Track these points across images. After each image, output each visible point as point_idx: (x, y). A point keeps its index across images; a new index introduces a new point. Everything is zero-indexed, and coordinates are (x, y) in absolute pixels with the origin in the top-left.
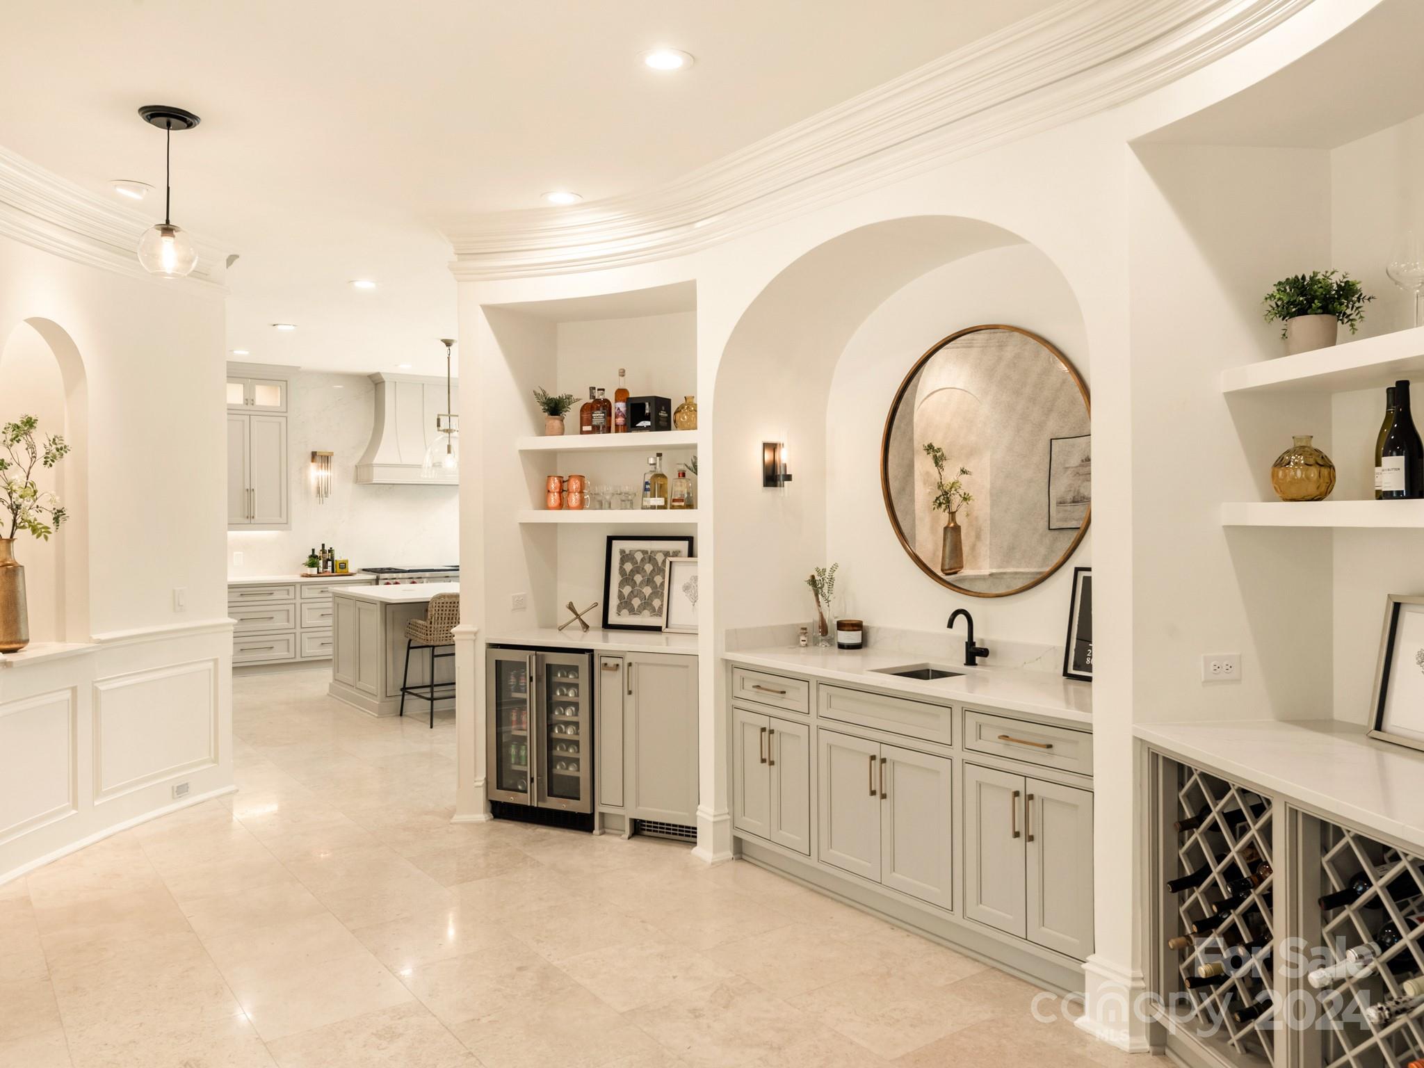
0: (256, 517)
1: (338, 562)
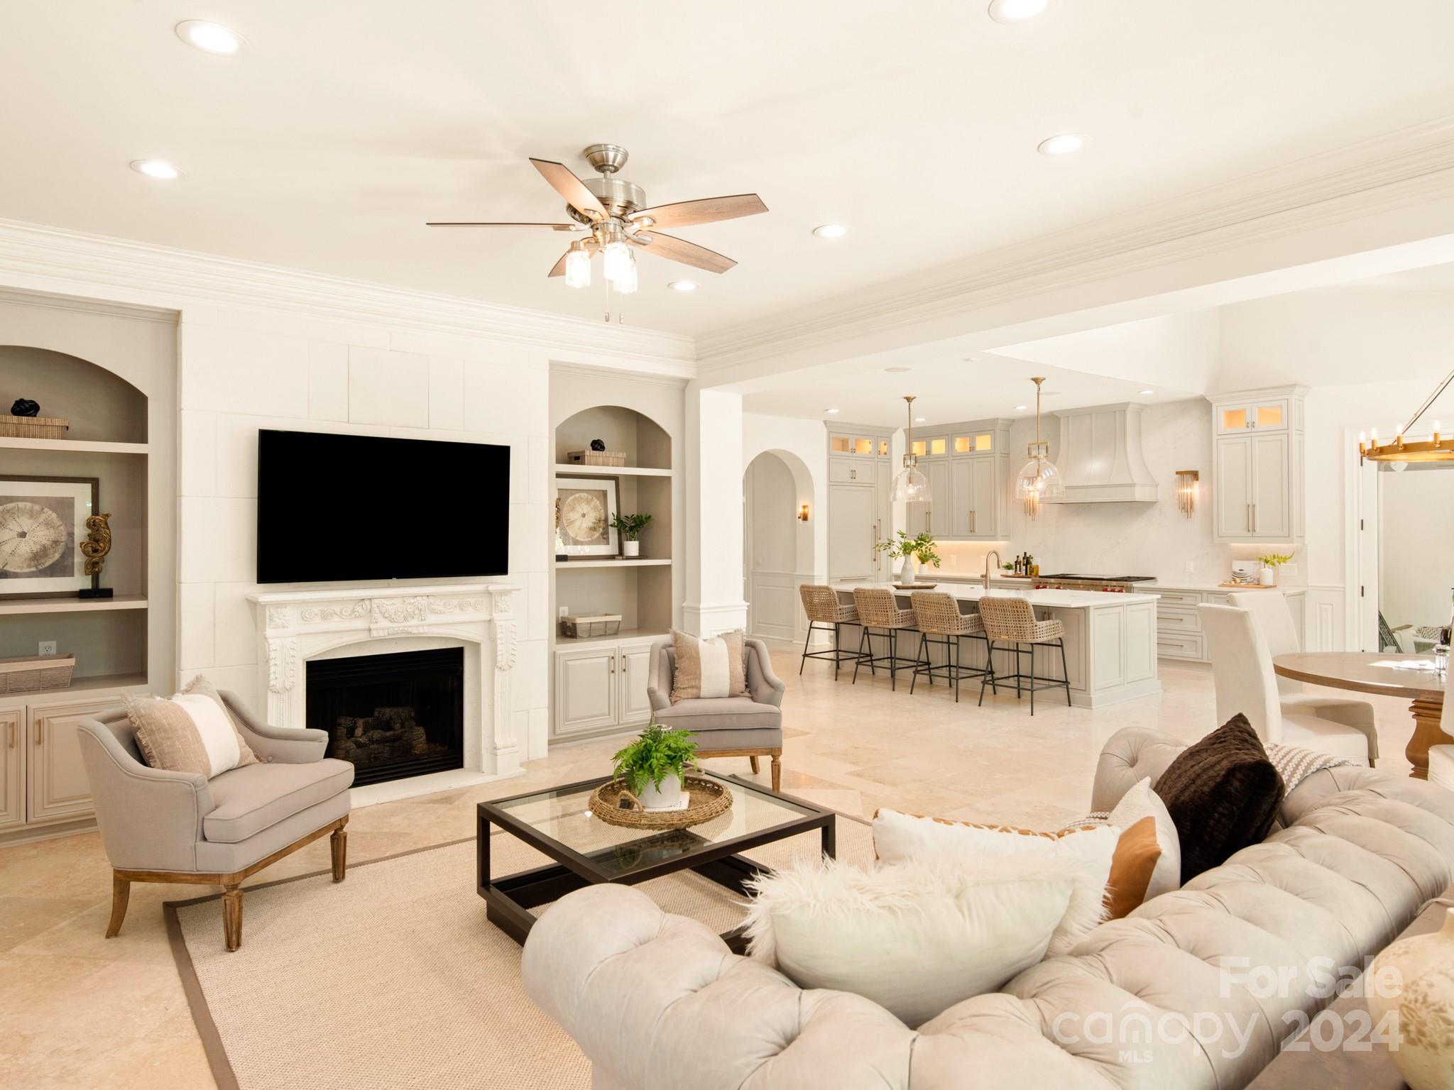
1: (1031, 567)
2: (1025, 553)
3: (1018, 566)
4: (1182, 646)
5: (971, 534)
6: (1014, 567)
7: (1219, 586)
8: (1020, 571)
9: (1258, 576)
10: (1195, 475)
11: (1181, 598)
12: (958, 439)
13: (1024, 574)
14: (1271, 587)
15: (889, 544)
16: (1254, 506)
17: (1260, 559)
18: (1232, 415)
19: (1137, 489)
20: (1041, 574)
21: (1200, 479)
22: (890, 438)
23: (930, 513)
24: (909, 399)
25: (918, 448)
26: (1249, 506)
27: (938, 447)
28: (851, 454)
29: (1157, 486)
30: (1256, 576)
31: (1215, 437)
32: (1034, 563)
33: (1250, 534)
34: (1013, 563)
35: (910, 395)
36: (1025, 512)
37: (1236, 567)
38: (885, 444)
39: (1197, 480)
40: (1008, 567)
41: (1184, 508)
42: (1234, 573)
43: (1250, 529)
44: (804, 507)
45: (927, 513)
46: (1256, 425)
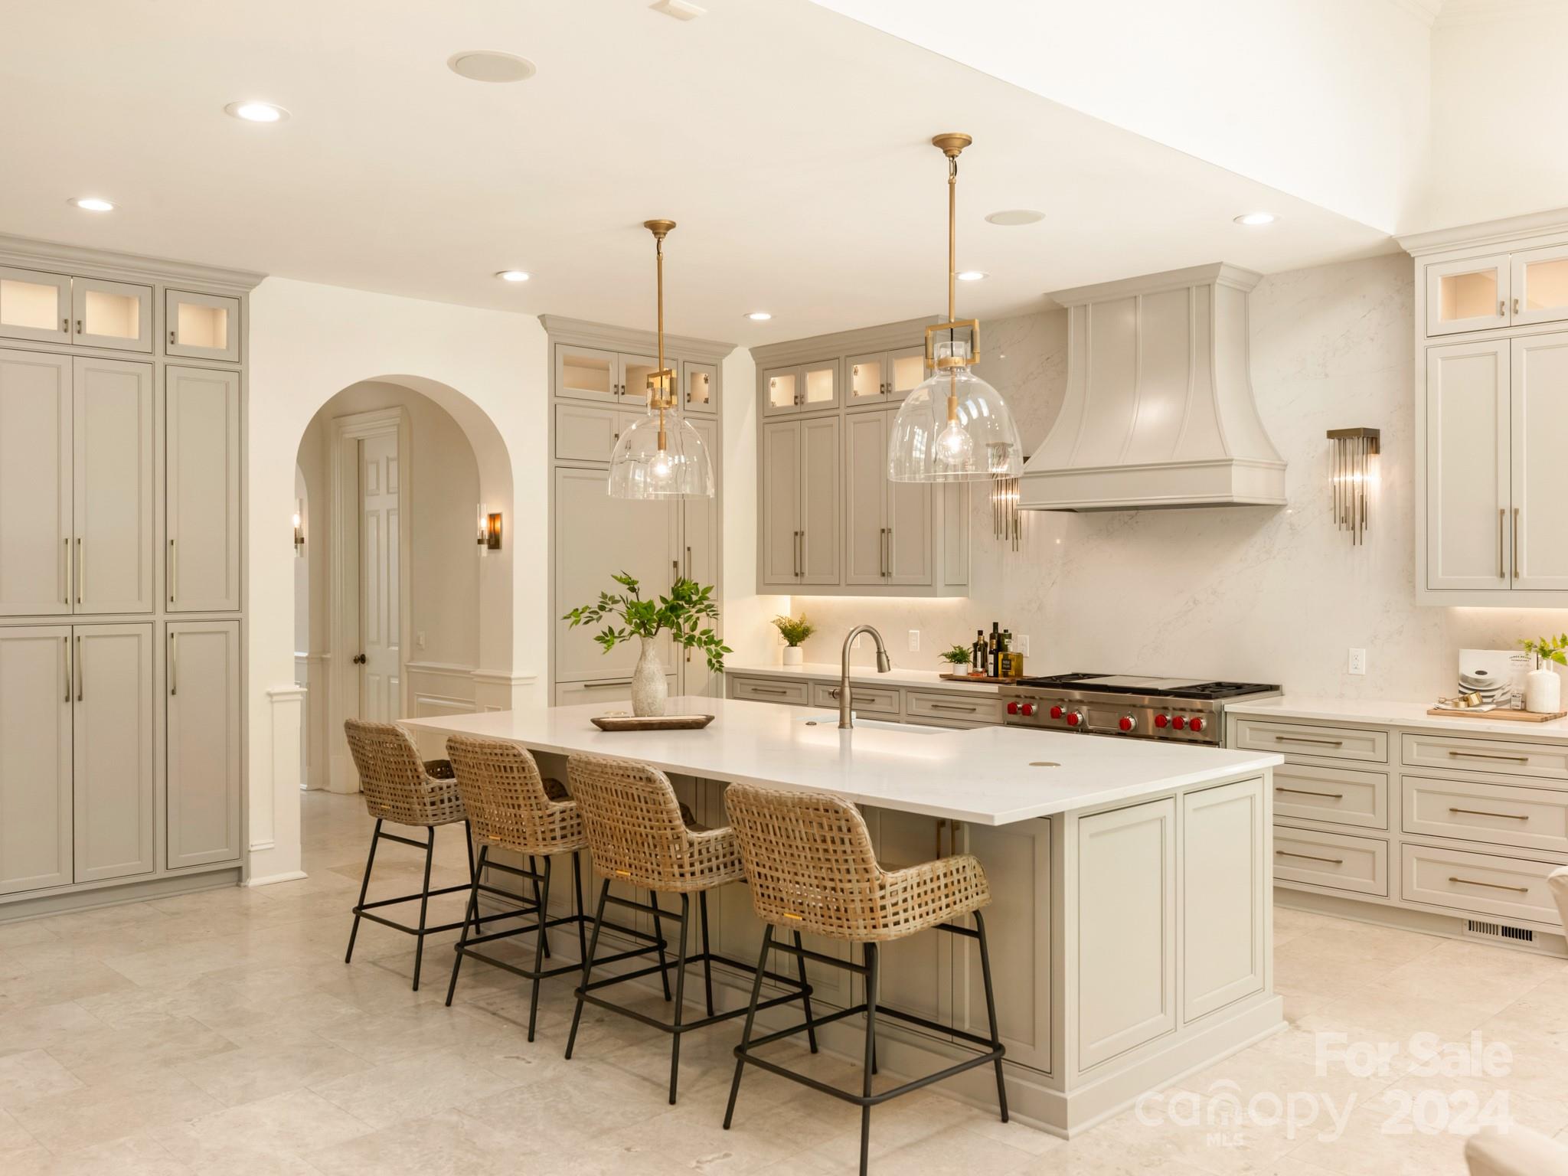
0: (894, 574)
1: (1005, 658)
2: (996, 625)
3: (979, 654)
4: (1339, 862)
5: (883, 581)
6: (971, 658)
7: (1429, 713)
8: (983, 666)
9: (1522, 688)
10: (1371, 439)
11: (1339, 744)
12: (859, 367)
13: (991, 673)
14: (1555, 717)
15: (602, 608)
16: (1516, 511)
17: (1530, 646)
18: (1463, 287)
19: (1236, 472)
20: (1028, 672)
21: (1382, 450)
22: (717, 367)
23: (802, 534)
24: (658, 229)
25: (781, 392)
26: (1502, 512)
27: (821, 387)
28: (615, 398)
29: (1284, 467)
30: (1517, 688)
31: (1420, 342)
32: (1012, 647)
33: (1505, 583)
34: (968, 647)
35: (665, 218)
36: (997, 530)
37: (1471, 663)
38: (706, 380)
39: (1377, 451)
40: (958, 657)
41: (1344, 520)
42: (1465, 679)
43: (1506, 569)
44: (493, 517)
45: (796, 534)
46: (1523, 307)
